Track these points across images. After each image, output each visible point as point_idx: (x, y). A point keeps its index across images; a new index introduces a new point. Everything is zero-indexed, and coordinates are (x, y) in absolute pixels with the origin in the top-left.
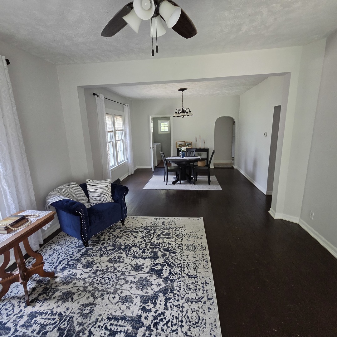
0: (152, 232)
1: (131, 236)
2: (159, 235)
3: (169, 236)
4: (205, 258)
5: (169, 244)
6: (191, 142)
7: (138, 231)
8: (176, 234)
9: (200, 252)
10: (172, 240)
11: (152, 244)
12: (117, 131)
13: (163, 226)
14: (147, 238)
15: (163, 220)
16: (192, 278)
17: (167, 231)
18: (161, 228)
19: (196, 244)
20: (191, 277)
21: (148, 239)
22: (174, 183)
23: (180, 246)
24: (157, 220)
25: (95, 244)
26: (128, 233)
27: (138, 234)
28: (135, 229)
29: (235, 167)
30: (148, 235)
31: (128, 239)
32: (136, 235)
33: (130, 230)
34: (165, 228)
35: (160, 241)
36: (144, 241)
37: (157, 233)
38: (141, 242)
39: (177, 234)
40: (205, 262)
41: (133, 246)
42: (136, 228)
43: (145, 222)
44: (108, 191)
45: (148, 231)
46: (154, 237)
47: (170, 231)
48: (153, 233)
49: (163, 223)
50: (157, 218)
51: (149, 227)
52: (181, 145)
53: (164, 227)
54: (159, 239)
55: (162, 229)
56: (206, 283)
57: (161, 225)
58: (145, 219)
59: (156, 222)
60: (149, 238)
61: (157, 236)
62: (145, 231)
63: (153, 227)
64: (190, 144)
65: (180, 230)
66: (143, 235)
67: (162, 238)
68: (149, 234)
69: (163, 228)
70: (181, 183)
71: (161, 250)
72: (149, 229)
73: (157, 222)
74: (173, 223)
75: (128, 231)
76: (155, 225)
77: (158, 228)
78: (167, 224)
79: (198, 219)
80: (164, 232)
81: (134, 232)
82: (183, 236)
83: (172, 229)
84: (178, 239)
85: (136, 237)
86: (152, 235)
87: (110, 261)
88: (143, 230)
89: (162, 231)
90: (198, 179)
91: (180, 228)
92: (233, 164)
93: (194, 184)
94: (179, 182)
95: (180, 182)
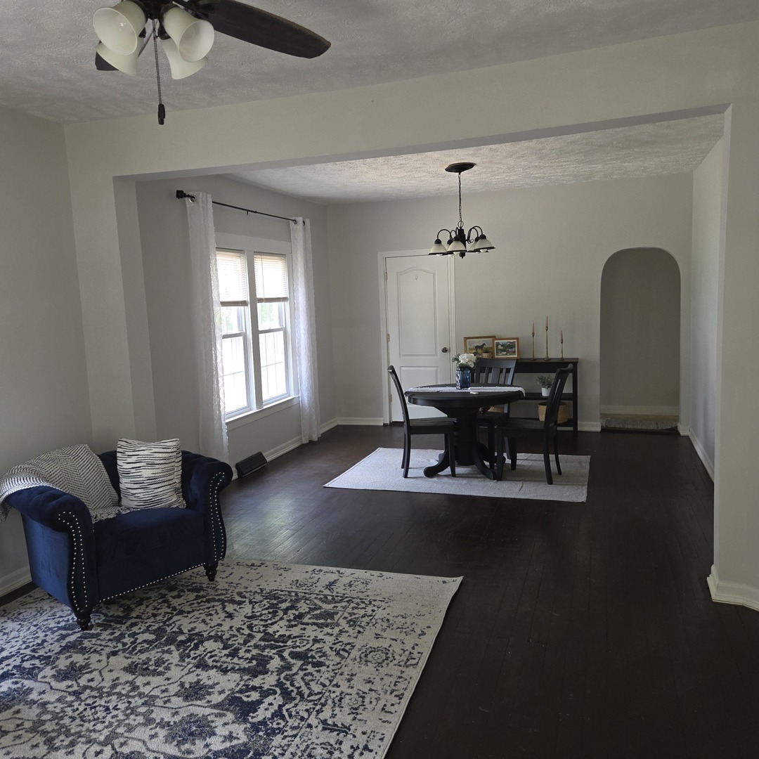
0: (284, 606)
1: (220, 611)
2: (301, 616)
3: (329, 621)
4: (401, 686)
5: (316, 641)
6: (517, 339)
7: (245, 602)
8: (353, 617)
9: (396, 671)
10: (330, 631)
11: (267, 637)
12: (261, 300)
13: (327, 592)
14: (262, 620)
15: (332, 577)
16: (332, 731)
17: (329, 607)
18: (315, 598)
19: (397, 648)
20: (329, 729)
21: (263, 623)
22: (431, 472)
23: (344, 650)
24: (317, 577)
25: (112, 624)
26: (216, 603)
27: (240, 608)
28: (240, 594)
29: (684, 430)
30: (269, 613)
31: (207, 619)
32: (235, 610)
33: (222, 597)
34: (330, 598)
35: (296, 631)
36: (250, 627)
37: (297, 610)
38: (238, 630)
39: (357, 616)
40: (396, 696)
41: (210, 638)
42: (245, 593)
43: (279, 579)
44: (170, 474)
45: (275, 602)
46: (282, 619)
47: (339, 608)
48: (286, 611)
49: (330, 585)
50: (321, 570)
51: (283, 591)
52: (481, 347)
53: (326, 596)
54: (295, 625)
55: (316, 601)
56: (366, 748)
57: (322, 589)
58: (282, 571)
59: (310, 580)
60: (266, 621)
61: (292, 617)
62: (265, 602)
63: (293, 594)
64: (512, 346)
65: (369, 609)
66: (253, 612)
67: (303, 624)
68: (271, 610)
69: (320, 599)
70: (454, 475)
71: (286, 654)
72: (280, 598)
73: (314, 580)
74: (361, 587)
75: (217, 598)
76: (304, 588)
77: (307, 596)
78: (339, 589)
79: (444, 582)
80: (320, 608)
81: (232, 601)
82: (371, 624)
83: (347, 601)
84: (350, 630)
85: (230, 616)
86: (281, 613)
87: (131, 669)
88: (261, 598)
89: (315, 604)
90: (518, 462)
91: (373, 603)
92: (677, 419)
93: (498, 477)
94: (448, 471)
95: (453, 470)
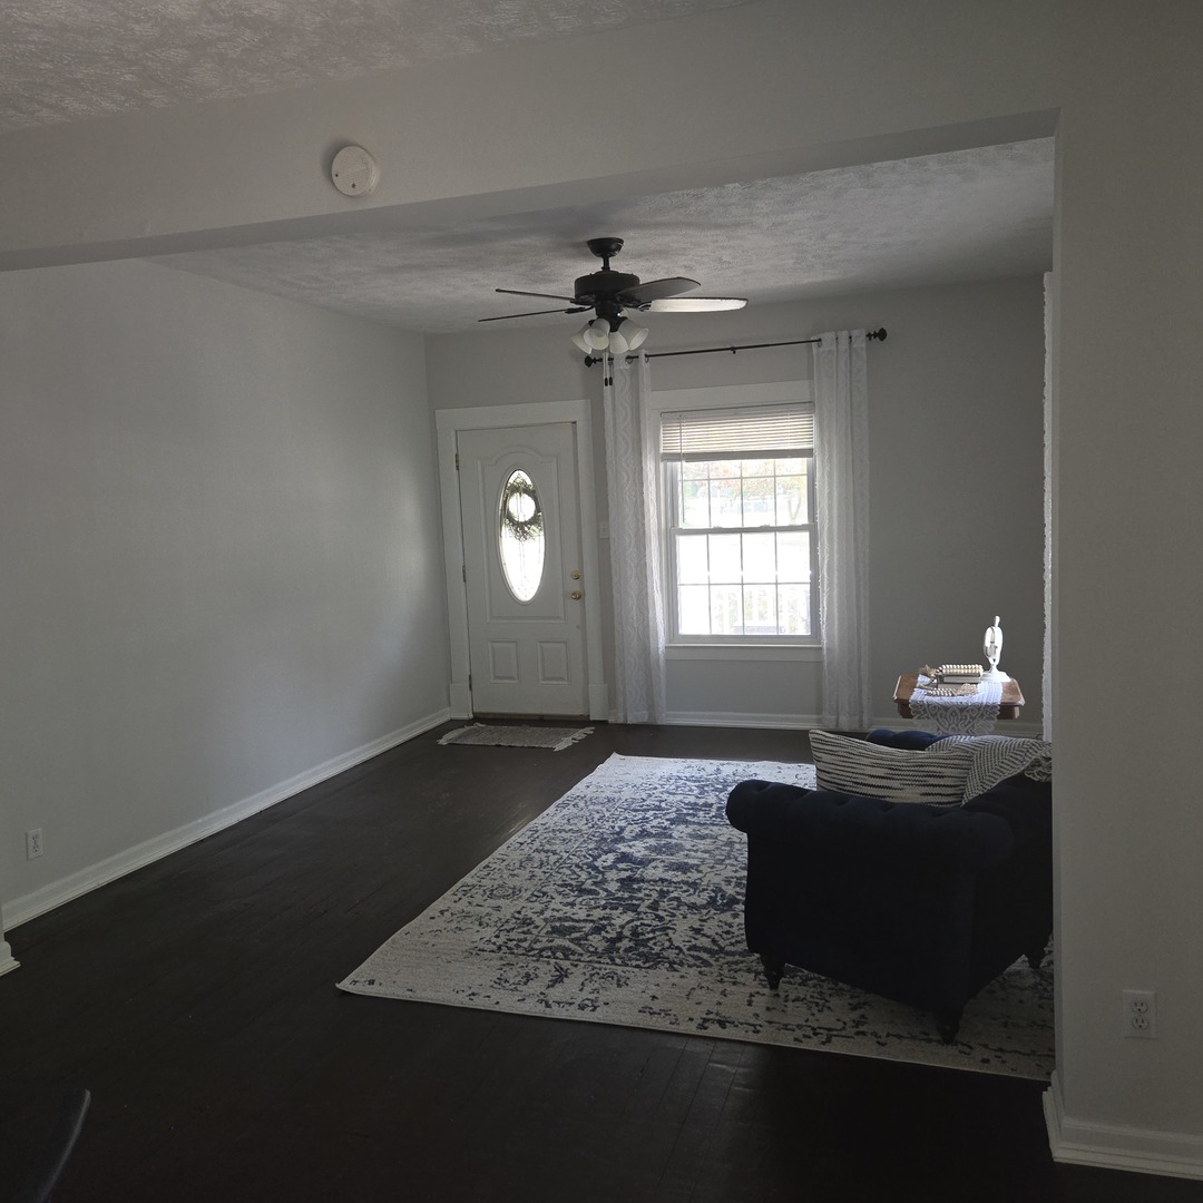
0: (625, 944)
1: (717, 938)
2: (598, 930)
3: (558, 924)
5: (572, 905)
7: (689, 949)
8: (525, 929)
10: (555, 913)
11: (634, 908)
13: (566, 964)
14: (650, 926)
15: (556, 993)
17: (559, 941)
18: (581, 955)
19: (478, 899)
21: (646, 922)
23: (538, 897)
24: (585, 994)
26: (732, 949)
27: (689, 941)
28: (706, 963)
30: (643, 934)
31: (726, 928)
32: (696, 939)
33: (730, 959)
34: (559, 954)
35: (598, 913)
36: (661, 919)
37: (604, 938)
38: (673, 915)
39: (520, 930)
41: (704, 907)
42: (698, 963)
43: (653, 990)
45: (641, 949)
46: (622, 927)
47: (544, 940)
48: (620, 937)
49: (561, 976)
50: (582, 1007)
51: (637, 966)
53: (566, 958)
54: (601, 919)
55: (580, 950)
57: (573, 969)
58: (656, 1006)
59: (596, 985)
60: (642, 924)
61: (608, 928)
62: (657, 949)
63: (618, 961)
65: (500, 941)
66: (667, 935)
67: (592, 921)
68: (641, 937)
69: (573, 953)
71: (604, 894)
72: (638, 955)
73: (588, 988)
74: (511, 974)
75: (737, 957)
76: (603, 972)
77: (595, 959)
78: (546, 970)
80: (572, 940)
81: (706, 950)
82: (503, 920)
83: (533, 949)
84: (530, 915)
85: (697, 931)
86: (627, 932)
88: (665, 954)
89: (580, 945)
91: (495, 948)
